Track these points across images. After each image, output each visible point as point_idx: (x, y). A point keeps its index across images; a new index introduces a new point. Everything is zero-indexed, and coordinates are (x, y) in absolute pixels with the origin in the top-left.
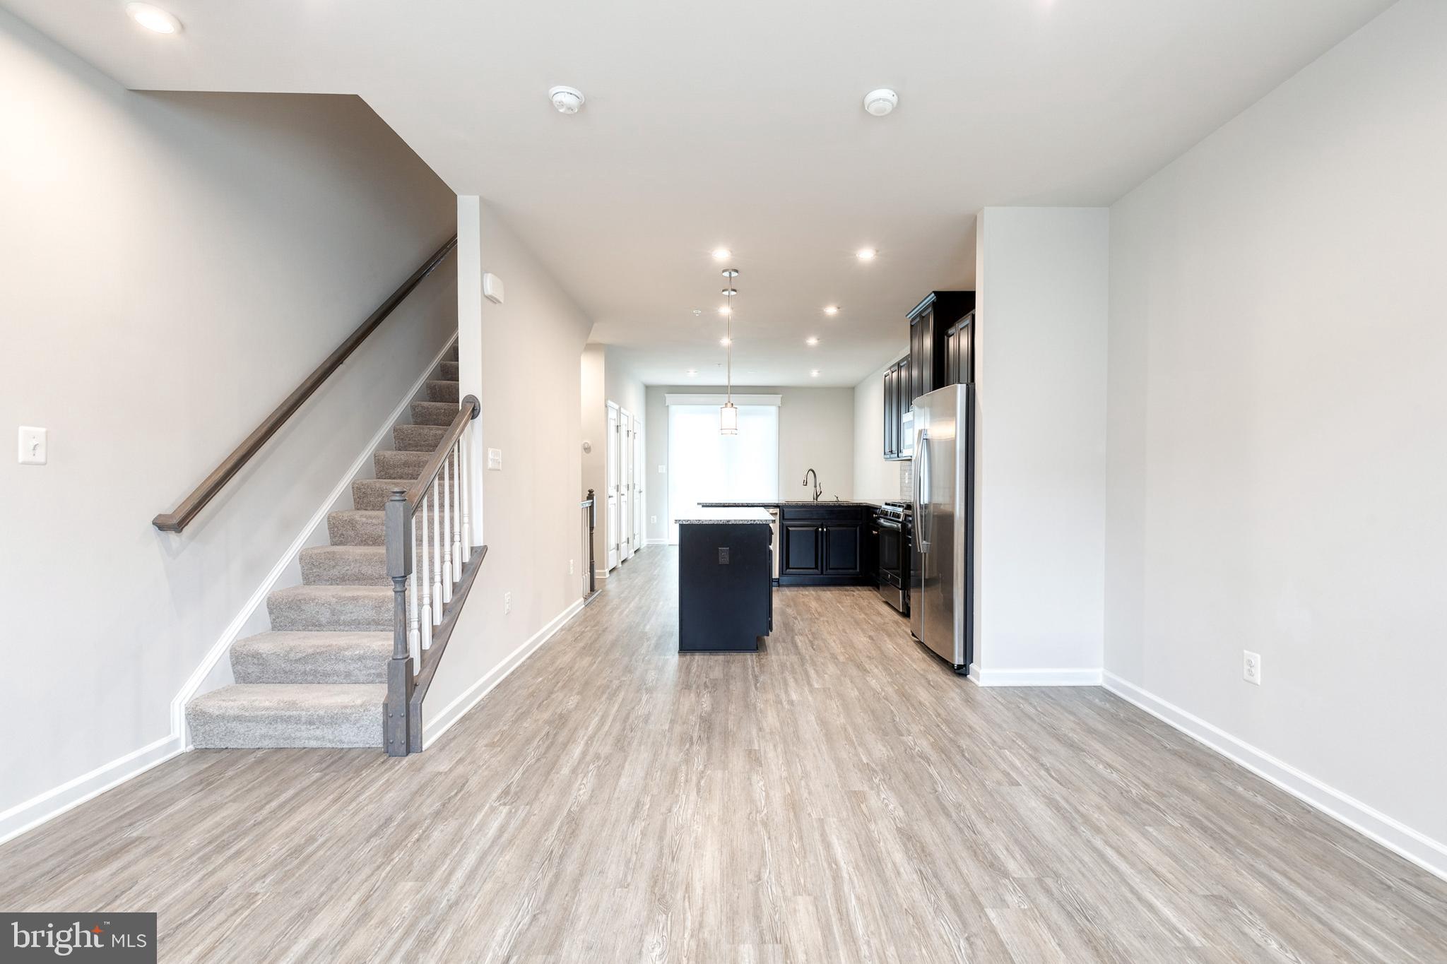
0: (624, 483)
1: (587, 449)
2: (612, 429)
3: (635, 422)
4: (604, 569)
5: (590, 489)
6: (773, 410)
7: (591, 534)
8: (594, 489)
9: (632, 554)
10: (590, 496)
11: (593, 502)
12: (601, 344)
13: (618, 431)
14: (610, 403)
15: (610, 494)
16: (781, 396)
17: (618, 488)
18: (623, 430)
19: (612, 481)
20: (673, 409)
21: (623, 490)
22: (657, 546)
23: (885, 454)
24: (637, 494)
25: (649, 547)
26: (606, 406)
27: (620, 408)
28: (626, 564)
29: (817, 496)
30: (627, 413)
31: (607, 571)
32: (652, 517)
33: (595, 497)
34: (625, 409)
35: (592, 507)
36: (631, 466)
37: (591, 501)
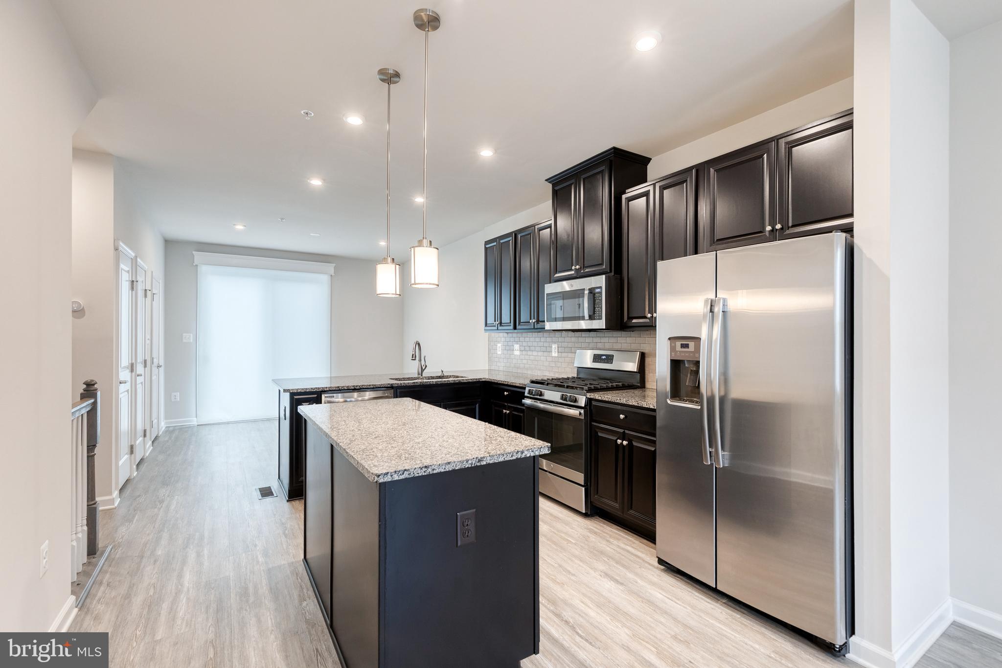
0: (140, 359)
1: (78, 312)
2: (125, 286)
3: (153, 280)
4: (110, 493)
5: (88, 378)
6: (325, 279)
7: (91, 459)
8: (96, 380)
9: (149, 447)
10: (89, 391)
11: (94, 405)
12: (109, 155)
13: (132, 288)
14: (122, 246)
15: (122, 378)
16: (335, 265)
17: (132, 368)
18: (140, 287)
19: (125, 361)
20: (204, 269)
21: (140, 369)
22: (183, 429)
23: (486, 325)
24: (155, 370)
25: (169, 431)
26: (116, 249)
27: (136, 257)
28: (143, 467)
29: (423, 370)
30: (146, 267)
31: (116, 493)
32: (174, 394)
33: (99, 394)
34: (142, 260)
35: (92, 414)
36: (148, 336)
37: (92, 401)
